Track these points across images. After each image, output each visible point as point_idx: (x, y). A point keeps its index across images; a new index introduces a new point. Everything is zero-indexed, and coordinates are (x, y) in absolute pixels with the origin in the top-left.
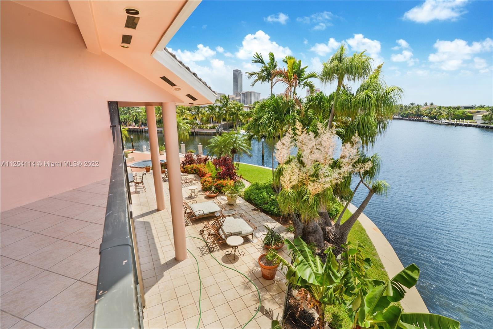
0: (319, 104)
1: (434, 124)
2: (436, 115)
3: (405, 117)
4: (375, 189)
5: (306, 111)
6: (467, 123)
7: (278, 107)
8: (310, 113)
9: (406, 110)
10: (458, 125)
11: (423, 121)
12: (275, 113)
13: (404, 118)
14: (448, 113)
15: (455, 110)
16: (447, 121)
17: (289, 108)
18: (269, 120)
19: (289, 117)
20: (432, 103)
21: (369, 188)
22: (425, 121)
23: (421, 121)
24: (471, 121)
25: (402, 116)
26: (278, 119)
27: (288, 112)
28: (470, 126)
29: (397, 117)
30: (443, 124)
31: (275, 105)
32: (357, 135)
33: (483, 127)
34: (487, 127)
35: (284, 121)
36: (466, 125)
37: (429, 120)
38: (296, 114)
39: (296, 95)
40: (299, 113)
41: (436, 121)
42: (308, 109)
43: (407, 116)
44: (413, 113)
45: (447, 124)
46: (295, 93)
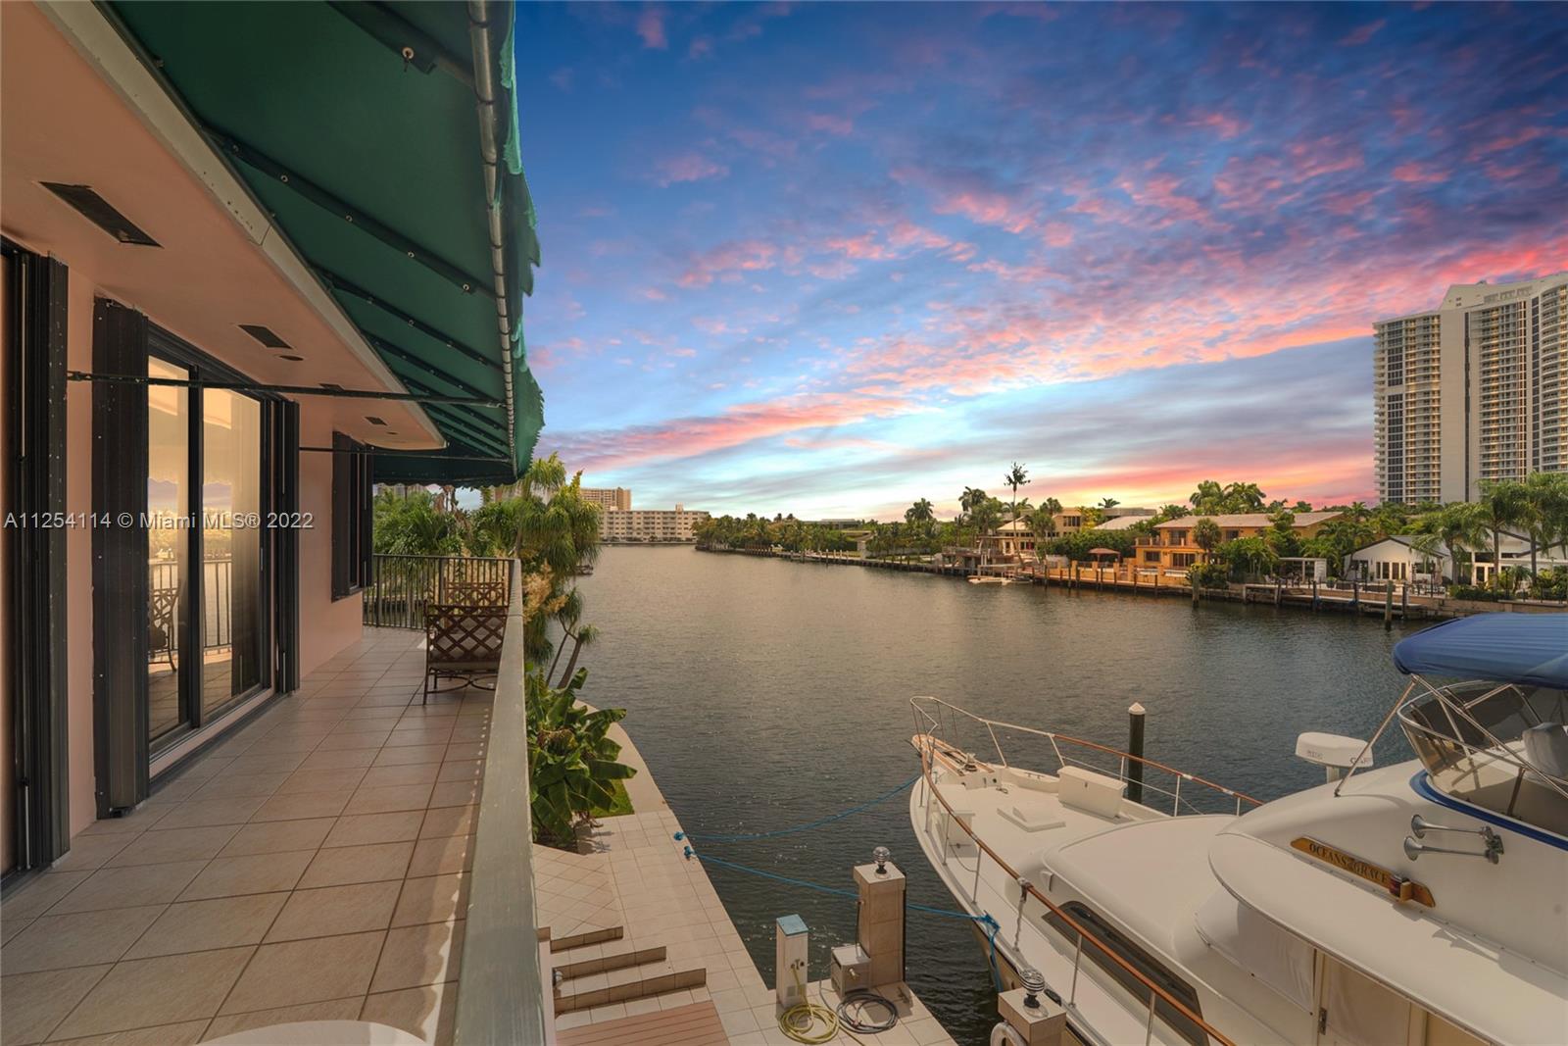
0: (498, 520)
1: (792, 561)
2: (795, 541)
3: (740, 547)
4: (583, 638)
5: (476, 533)
6: (845, 558)
7: (425, 526)
8: (484, 536)
9: (739, 530)
10: (832, 562)
11: (774, 555)
12: (420, 535)
13: (737, 549)
14: (814, 537)
15: (826, 531)
16: (815, 555)
17: (446, 528)
18: (408, 547)
19: (446, 543)
20: (791, 515)
21: (575, 638)
22: (778, 556)
23: (770, 556)
24: (851, 553)
25: (732, 545)
26: (424, 546)
27: (443, 534)
28: (852, 563)
29: (722, 547)
30: (808, 562)
31: (418, 522)
32: (546, 562)
33: (870, 565)
34: (876, 565)
35: (437, 549)
36: (844, 563)
37: (784, 553)
38: (458, 538)
39: (457, 503)
40: (463, 535)
41: (795, 554)
42: (479, 529)
43: (743, 543)
44: (753, 538)
45: (816, 561)
46: (454, 502)
